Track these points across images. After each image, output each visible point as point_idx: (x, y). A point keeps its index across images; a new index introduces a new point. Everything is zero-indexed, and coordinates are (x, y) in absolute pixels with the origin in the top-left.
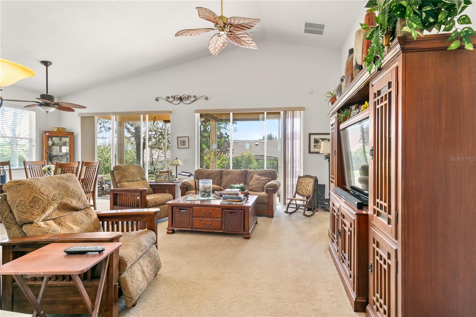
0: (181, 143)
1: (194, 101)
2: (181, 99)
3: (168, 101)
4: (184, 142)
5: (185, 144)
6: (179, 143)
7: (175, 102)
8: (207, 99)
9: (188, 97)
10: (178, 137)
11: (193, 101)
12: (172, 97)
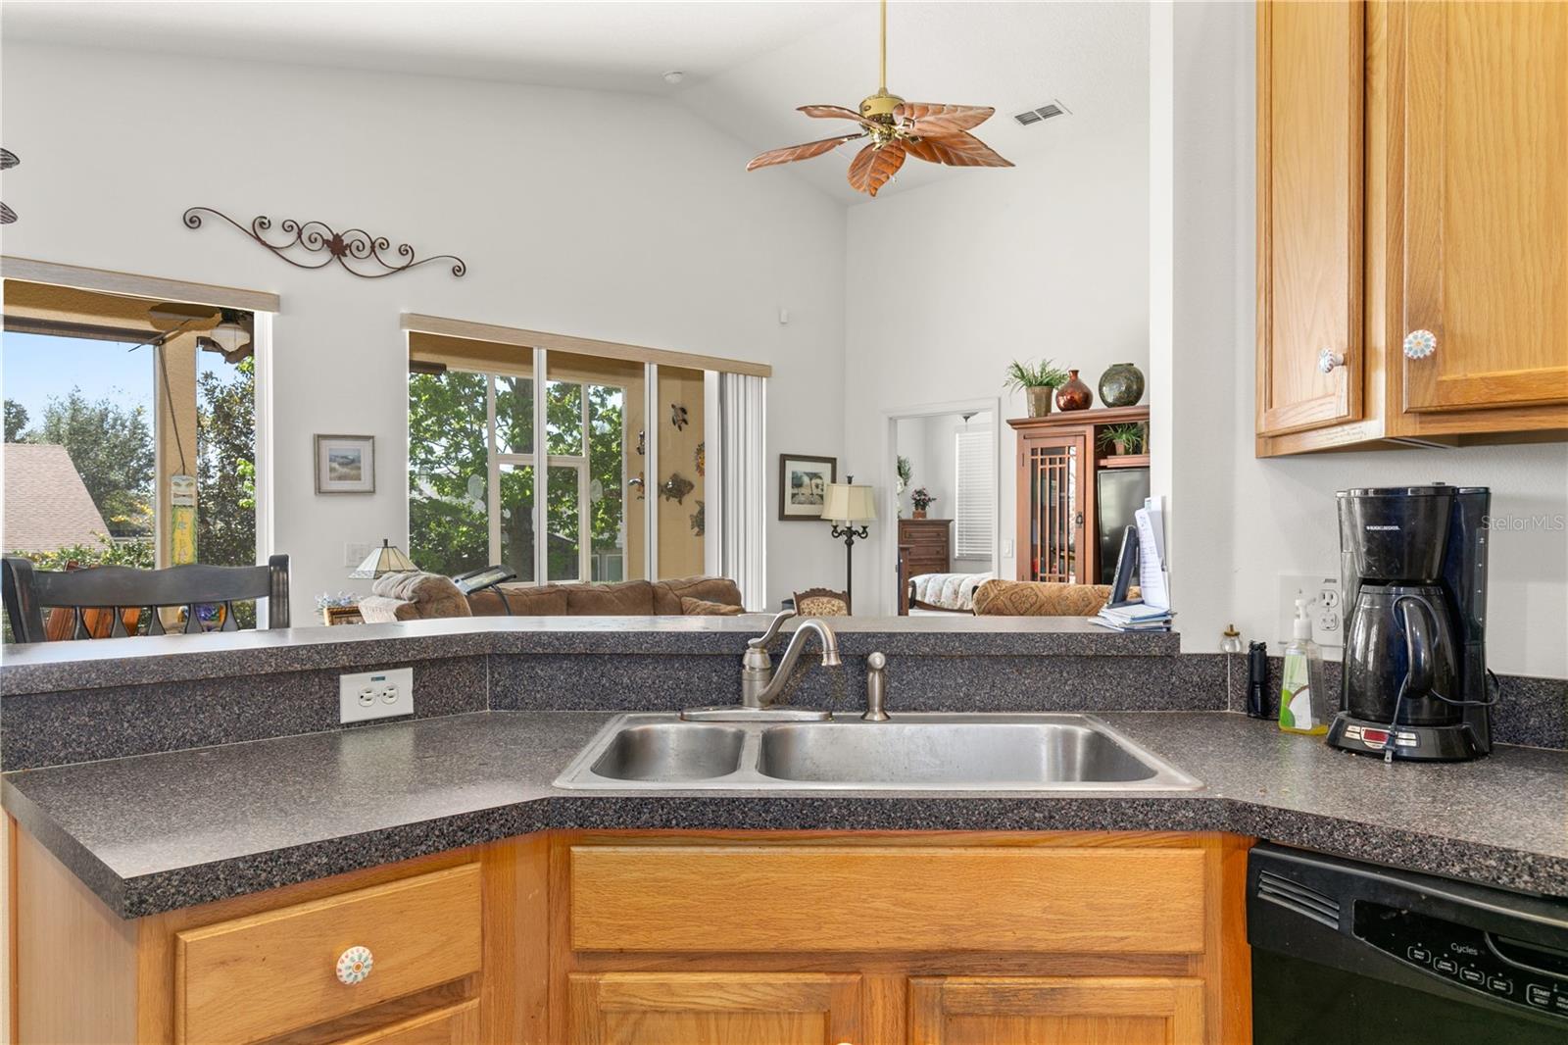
0: (335, 465)
1: (403, 268)
2: (337, 247)
3: (264, 244)
4: (352, 463)
5: (354, 472)
6: (325, 465)
7: (298, 254)
8: (459, 271)
9: (373, 244)
10: (319, 438)
11: (399, 269)
12: (287, 227)
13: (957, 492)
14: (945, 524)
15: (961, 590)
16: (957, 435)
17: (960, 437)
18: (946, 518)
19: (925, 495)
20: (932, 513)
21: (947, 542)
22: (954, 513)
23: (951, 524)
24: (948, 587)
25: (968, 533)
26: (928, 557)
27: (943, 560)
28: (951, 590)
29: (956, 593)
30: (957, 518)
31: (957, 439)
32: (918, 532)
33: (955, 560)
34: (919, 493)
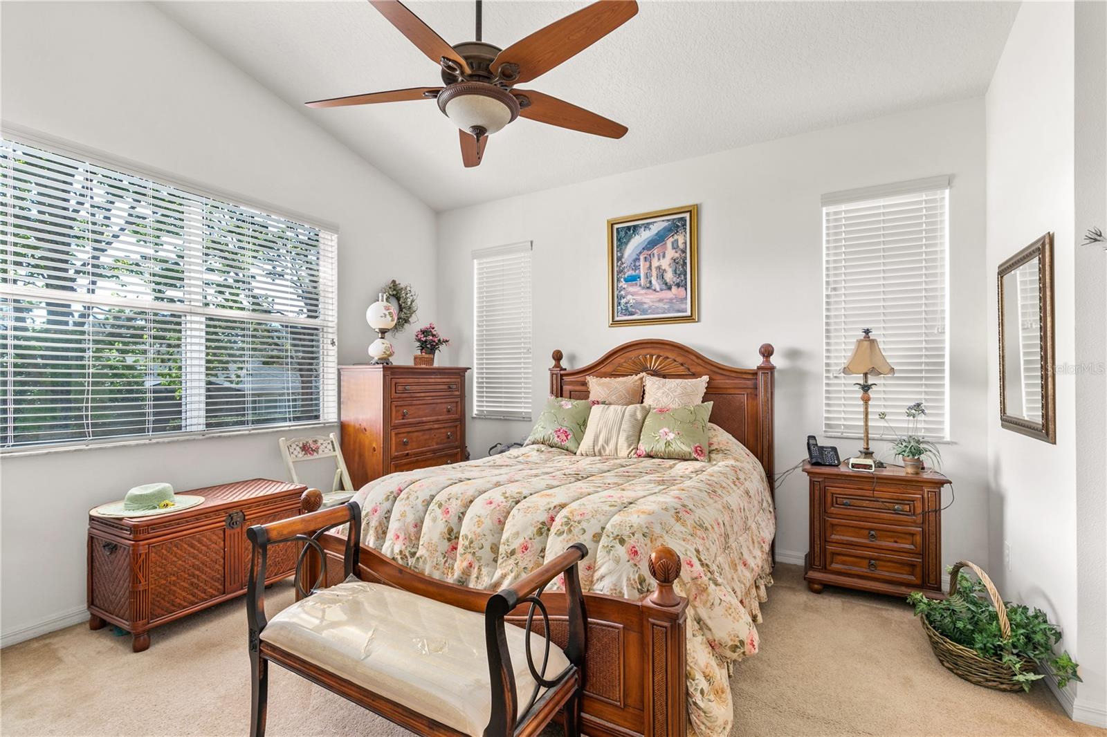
13: (475, 333)
14: (459, 374)
15: (464, 530)
16: (475, 261)
17: (479, 264)
18: (462, 365)
19: (433, 336)
20: (441, 359)
21: (462, 397)
22: (473, 361)
23: (467, 374)
24: (434, 520)
25: (491, 385)
26: (434, 418)
27: (456, 420)
28: (441, 527)
29: (452, 536)
30: (475, 366)
31: (476, 266)
32: (418, 384)
33: (473, 418)
34: (425, 332)
